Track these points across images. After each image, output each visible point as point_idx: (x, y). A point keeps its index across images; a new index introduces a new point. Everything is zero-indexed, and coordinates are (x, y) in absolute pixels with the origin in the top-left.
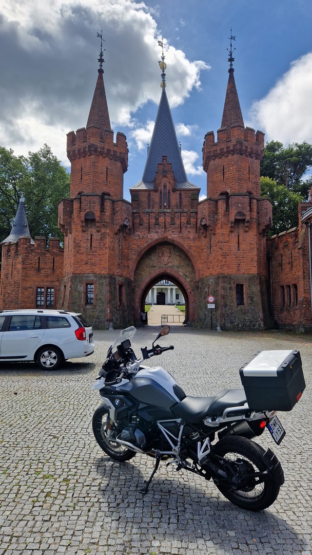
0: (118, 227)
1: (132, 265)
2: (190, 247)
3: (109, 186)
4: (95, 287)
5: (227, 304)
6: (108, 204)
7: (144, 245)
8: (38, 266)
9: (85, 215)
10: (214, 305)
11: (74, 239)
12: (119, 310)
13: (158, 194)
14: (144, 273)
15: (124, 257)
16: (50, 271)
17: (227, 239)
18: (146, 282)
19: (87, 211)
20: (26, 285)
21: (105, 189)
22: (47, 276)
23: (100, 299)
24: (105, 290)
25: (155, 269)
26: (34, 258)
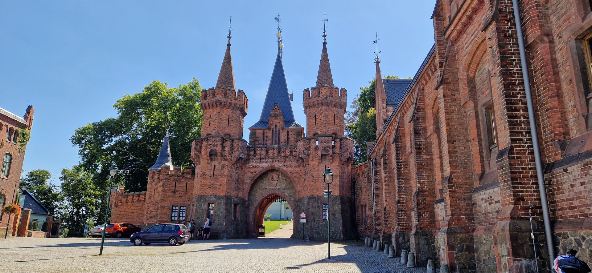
0: (235, 160)
1: (247, 187)
2: (292, 174)
3: (230, 128)
4: (215, 206)
5: (316, 219)
6: (228, 143)
7: (257, 172)
8: (174, 189)
9: (210, 152)
10: (305, 220)
11: (202, 169)
12: (233, 224)
13: (271, 132)
14: (257, 194)
15: (240, 182)
16: (183, 193)
17: (316, 169)
18: (259, 201)
19: (212, 148)
20: (164, 204)
21: (227, 131)
22: (181, 197)
23: (218, 215)
24: (223, 208)
25: (266, 190)
26: (172, 182)
